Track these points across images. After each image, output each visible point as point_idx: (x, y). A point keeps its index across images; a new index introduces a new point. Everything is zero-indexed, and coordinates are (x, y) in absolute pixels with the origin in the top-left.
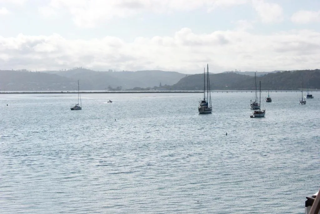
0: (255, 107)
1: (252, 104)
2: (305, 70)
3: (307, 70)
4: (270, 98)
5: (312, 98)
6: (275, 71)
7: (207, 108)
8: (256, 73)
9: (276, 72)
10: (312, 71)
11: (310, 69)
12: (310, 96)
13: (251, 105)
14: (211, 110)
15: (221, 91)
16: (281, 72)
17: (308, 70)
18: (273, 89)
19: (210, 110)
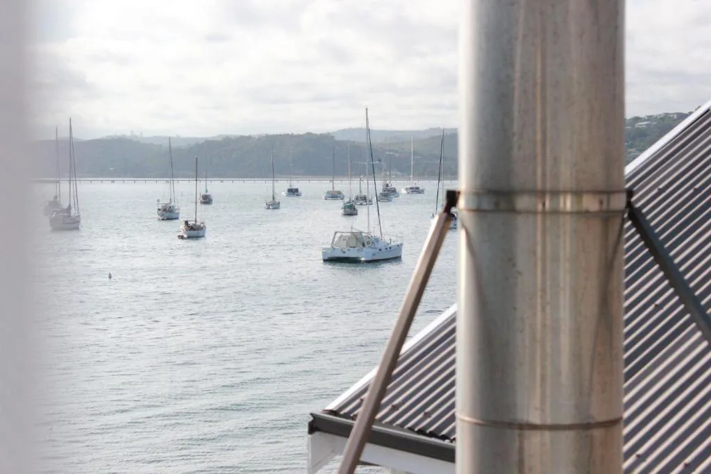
0: (167, 215)
1: (160, 207)
2: (284, 135)
3: (288, 135)
4: (209, 195)
5: (298, 195)
6: (220, 136)
7: (69, 216)
8: (171, 140)
9: (220, 139)
10: (299, 136)
11: (295, 133)
12: (293, 192)
13: (159, 210)
14: (79, 222)
15: (99, 179)
16: (233, 138)
17: (290, 133)
18: (214, 176)
19: (74, 223)
